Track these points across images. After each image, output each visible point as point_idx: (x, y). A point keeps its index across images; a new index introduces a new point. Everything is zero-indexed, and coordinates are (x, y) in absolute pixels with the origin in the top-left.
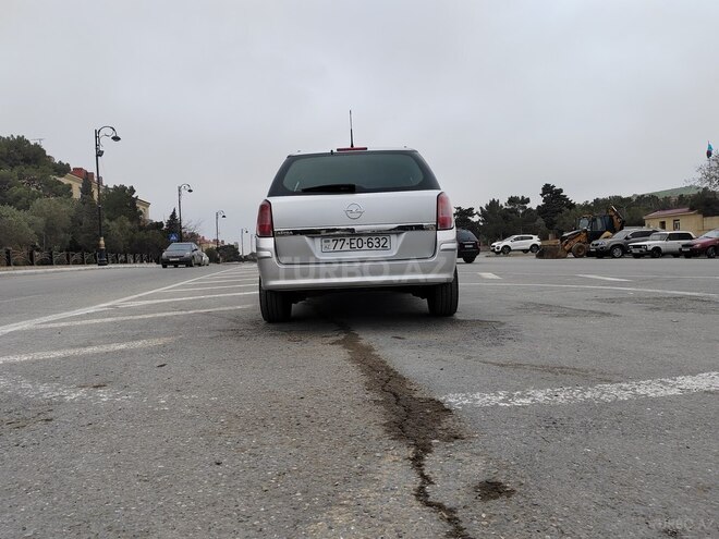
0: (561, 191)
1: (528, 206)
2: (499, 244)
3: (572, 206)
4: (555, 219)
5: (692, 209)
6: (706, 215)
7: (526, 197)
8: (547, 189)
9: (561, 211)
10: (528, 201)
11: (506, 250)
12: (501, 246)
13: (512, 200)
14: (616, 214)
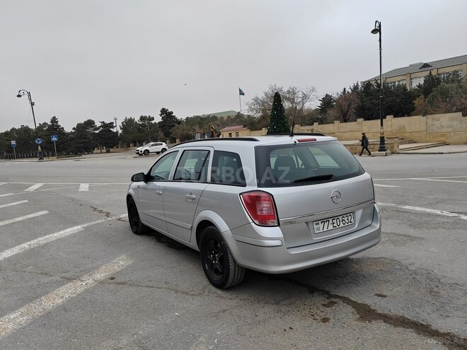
0: (172, 113)
1: (153, 122)
2: (142, 149)
3: (179, 122)
4: (171, 130)
5: (245, 126)
6: (252, 130)
7: (151, 116)
8: (164, 111)
9: (174, 126)
10: (153, 119)
11: (147, 153)
12: (143, 150)
13: (142, 118)
14: (215, 130)
